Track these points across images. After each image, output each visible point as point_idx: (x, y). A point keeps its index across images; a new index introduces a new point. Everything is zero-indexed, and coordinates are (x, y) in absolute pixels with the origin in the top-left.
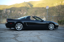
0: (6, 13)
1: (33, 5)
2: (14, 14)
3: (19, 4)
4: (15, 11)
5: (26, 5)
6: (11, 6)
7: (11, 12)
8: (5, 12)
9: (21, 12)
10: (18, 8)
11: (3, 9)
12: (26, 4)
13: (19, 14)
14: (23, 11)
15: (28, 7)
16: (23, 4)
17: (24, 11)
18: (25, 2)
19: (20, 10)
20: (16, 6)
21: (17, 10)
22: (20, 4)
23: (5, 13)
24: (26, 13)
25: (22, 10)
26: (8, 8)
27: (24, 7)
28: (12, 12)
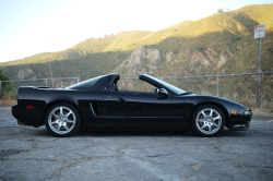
0: (145, 61)
1: (259, 21)
2: (175, 65)
3: (194, 23)
4: (181, 53)
5: (225, 25)
6: (162, 32)
7: (162, 59)
8: (138, 60)
9: (206, 55)
10: (192, 40)
11: (133, 48)
12: (228, 22)
13: (198, 64)
14: (214, 53)
15: (237, 32)
16: (213, 19)
17: (219, 53)
18: (221, 11)
19: (202, 50)
20: (182, 34)
21: (188, 51)
22: (200, 22)
23: (138, 65)
24: (227, 62)
25: (209, 49)
26: (153, 43)
27: (217, 35)
28: (169, 57)
